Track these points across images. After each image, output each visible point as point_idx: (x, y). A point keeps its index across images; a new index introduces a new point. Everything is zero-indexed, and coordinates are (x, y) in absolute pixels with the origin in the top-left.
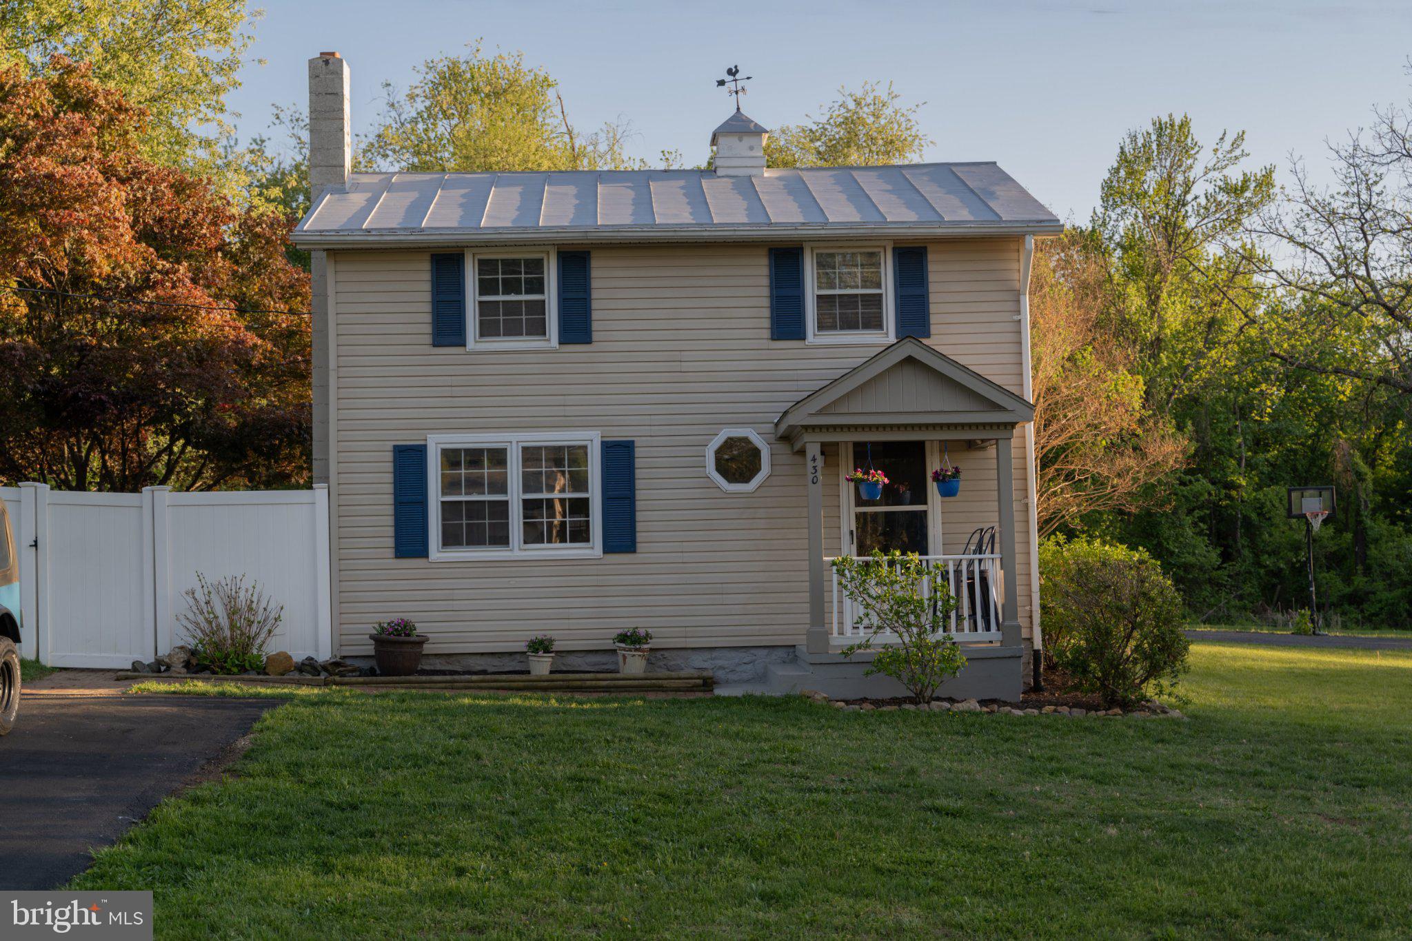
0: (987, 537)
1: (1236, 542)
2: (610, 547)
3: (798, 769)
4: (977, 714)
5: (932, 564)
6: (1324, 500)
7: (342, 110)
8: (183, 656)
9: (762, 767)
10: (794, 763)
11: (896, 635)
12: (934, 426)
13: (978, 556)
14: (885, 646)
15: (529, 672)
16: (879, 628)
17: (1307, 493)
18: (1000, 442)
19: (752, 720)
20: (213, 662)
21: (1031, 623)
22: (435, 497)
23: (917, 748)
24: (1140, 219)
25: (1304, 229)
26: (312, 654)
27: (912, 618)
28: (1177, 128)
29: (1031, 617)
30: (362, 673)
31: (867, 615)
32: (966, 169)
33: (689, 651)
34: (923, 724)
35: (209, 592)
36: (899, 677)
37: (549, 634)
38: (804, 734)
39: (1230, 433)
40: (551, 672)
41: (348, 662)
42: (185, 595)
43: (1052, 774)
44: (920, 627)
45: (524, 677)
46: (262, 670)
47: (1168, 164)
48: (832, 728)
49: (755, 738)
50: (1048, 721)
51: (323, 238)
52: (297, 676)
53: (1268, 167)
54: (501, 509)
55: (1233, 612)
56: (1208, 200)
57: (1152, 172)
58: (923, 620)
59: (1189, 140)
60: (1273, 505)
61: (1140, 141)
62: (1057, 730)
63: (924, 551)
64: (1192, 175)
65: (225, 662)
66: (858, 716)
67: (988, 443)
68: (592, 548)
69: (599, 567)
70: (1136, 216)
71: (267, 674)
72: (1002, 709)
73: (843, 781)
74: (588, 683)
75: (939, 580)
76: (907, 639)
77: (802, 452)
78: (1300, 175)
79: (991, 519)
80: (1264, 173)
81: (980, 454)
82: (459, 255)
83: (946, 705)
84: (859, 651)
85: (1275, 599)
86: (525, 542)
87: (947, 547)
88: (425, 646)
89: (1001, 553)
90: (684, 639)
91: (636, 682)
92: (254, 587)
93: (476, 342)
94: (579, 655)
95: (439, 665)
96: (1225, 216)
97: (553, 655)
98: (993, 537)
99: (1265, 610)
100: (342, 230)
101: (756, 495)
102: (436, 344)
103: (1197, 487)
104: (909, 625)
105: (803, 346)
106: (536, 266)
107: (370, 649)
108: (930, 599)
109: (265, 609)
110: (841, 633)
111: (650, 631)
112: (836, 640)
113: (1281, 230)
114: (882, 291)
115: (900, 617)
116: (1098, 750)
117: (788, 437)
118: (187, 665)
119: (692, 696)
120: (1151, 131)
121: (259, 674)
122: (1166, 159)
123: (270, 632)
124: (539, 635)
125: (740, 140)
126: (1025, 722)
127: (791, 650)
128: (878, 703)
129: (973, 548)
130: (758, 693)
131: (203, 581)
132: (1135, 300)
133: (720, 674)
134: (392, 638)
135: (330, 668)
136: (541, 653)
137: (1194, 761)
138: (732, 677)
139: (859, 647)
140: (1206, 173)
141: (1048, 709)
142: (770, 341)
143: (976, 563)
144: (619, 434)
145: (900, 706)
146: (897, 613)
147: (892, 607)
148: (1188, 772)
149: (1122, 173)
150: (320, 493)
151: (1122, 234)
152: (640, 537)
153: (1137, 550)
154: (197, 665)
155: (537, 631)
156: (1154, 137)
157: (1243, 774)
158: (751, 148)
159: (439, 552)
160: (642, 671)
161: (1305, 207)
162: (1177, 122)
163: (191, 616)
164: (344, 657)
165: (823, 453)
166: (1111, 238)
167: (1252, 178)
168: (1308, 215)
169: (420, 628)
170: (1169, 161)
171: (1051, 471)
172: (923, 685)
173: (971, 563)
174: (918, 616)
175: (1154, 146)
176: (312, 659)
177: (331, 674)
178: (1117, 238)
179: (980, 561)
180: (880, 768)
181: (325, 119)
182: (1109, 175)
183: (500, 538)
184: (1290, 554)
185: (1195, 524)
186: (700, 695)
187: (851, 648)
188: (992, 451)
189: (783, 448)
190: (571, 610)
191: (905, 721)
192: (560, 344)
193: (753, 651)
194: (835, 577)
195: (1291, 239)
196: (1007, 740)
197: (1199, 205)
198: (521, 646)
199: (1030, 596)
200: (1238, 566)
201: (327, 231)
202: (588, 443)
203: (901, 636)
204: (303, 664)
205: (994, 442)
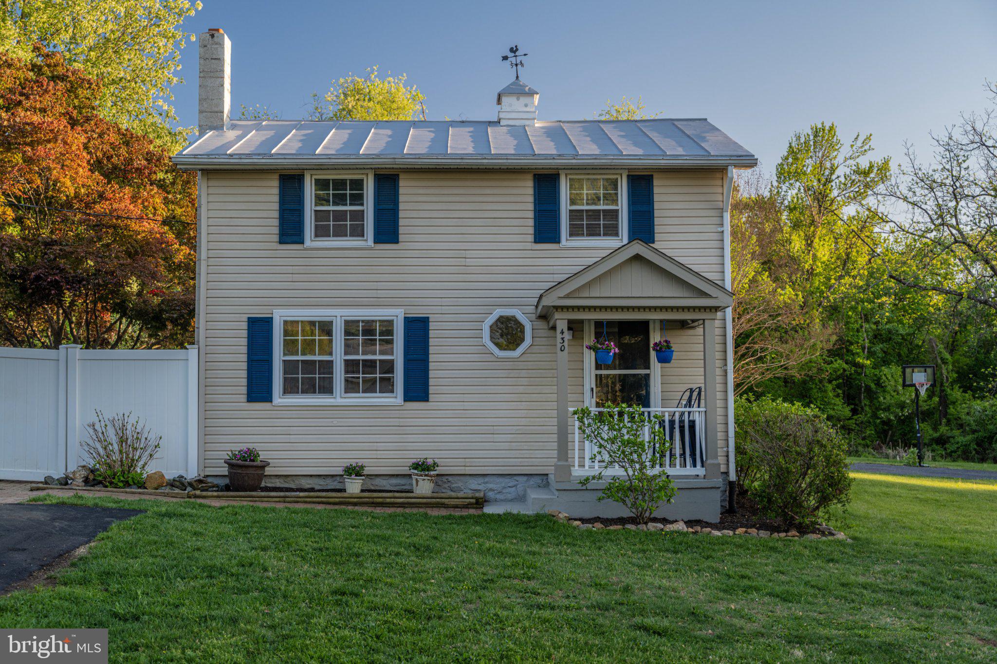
0: (695, 394)
1: (861, 402)
2: (409, 397)
3: (532, 584)
4: (685, 534)
5: (652, 415)
6: (928, 375)
7: (223, 71)
8: (84, 473)
9: (502, 582)
10: (529, 579)
11: (623, 469)
12: (655, 309)
13: (688, 409)
14: (614, 478)
15: (344, 490)
16: (611, 463)
17: (916, 370)
18: (706, 321)
19: (505, 536)
20: (105, 478)
21: (728, 461)
22: (278, 356)
23: (634, 565)
24: (802, 191)
25: (914, 192)
26: (182, 472)
27: (635, 456)
28: (826, 131)
29: (727, 456)
30: (219, 488)
31: (600, 453)
32: (685, 123)
33: (468, 478)
34: (641, 542)
35: (106, 425)
36: (624, 502)
37: (360, 462)
38: (544, 549)
39: (858, 331)
40: (362, 491)
41: (209, 480)
42: (87, 427)
43: (744, 591)
44: (642, 464)
45: (339, 494)
46: (142, 485)
47: (820, 155)
48: (567, 544)
49: (503, 554)
50: (741, 541)
51: (197, 160)
52: (167, 490)
53: (886, 158)
54: (327, 367)
55: (860, 449)
56: (846, 179)
57: (810, 159)
58: (644, 457)
59: (835, 138)
60: (887, 378)
61: (802, 140)
62: (748, 549)
63: (647, 404)
64: (836, 162)
65: (114, 478)
66: (590, 533)
67: (696, 324)
68: (396, 397)
69: (401, 412)
70: (799, 190)
71: (146, 488)
72: (704, 529)
73: (568, 597)
74: (388, 500)
75: (657, 427)
76: (631, 472)
77: (554, 328)
78: (912, 157)
79: (698, 381)
80: (883, 161)
81: (691, 332)
82: (300, 175)
83: (660, 526)
84: (593, 481)
85: (888, 440)
86: (346, 392)
87: (665, 401)
88: (266, 469)
89: (706, 407)
90: (463, 468)
91: (425, 500)
92: (137, 422)
93: (312, 241)
94: (384, 478)
95: (278, 483)
96: (857, 190)
97: (363, 478)
98: (699, 394)
99: (881, 447)
100: (212, 155)
101: (521, 359)
102: (281, 242)
103: (836, 365)
104: (632, 461)
105: (558, 248)
106: (358, 184)
107: (225, 471)
108: (649, 442)
109: (146, 439)
110: (582, 466)
111: (436, 460)
112: (577, 472)
113: (898, 194)
114: (619, 207)
115: (625, 456)
116: (781, 569)
117: (544, 316)
118: (86, 481)
119: (465, 513)
120: (810, 133)
121: (140, 487)
122: (819, 152)
123: (151, 455)
124: (353, 462)
125: (518, 99)
126: (723, 542)
127: (545, 478)
128: (607, 522)
129: (684, 402)
130: (515, 512)
131: (100, 416)
132: (797, 244)
133: (491, 495)
134: (240, 462)
135: (195, 484)
136: (353, 476)
137: (861, 579)
138: (499, 496)
139: (594, 478)
140: (845, 161)
141: (740, 531)
142: (533, 244)
143: (686, 414)
144: (417, 312)
145: (623, 525)
146: (623, 452)
147: (619, 447)
148: (857, 591)
149: (790, 160)
150: (192, 352)
151: (790, 200)
152: (432, 390)
153: (809, 407)
154: (94, 480)
155: (352, 458)
156: (811, 137)
157: (901, 593)
158: (526, 106)
159: (280, 398)
160: (430, 492)
161: (915, 178)
162: (827, 128)
163: (91, 443)
164: (208, 476)
165: (569, 329)
166: (782, 203)
167: (876, 165)
168: (917, 183)
169: (263, 456)
170: (821, 153)
171: (742, 350)
172: (643, 509)
173: (682, 414)
174: (640, 456)
175: (812, 143)
176: (182, 477)
177: (194, 489)
178: (786, 203)
179: (689, 413)
180: (601, 585)
181: (211, 77)
182: (781, 161)
183: (327, 388)
184: (898, 410)
185: (834, 390)
186: (472, 511)
187: (587, 479)
188: (700, 330)
189: (541, 324)
190: (378, 444)
191: (627, 539)
192: (374, 243)
193: (515, 478)
194: (577, 424)
195: (905, 199)
196: (708, 558)
197: (840, 182)
198: (339, 471)
199: (728, 440)
200: (861, 417)
201: (200, 155)
202: (395, 318)
203: (626, 471)
204: (174, 480)
205: (701, 322)
